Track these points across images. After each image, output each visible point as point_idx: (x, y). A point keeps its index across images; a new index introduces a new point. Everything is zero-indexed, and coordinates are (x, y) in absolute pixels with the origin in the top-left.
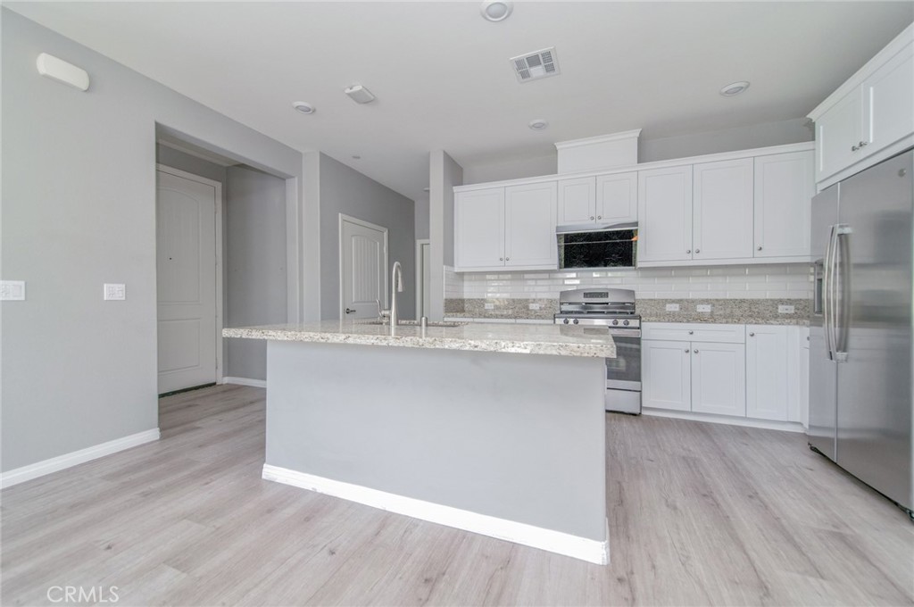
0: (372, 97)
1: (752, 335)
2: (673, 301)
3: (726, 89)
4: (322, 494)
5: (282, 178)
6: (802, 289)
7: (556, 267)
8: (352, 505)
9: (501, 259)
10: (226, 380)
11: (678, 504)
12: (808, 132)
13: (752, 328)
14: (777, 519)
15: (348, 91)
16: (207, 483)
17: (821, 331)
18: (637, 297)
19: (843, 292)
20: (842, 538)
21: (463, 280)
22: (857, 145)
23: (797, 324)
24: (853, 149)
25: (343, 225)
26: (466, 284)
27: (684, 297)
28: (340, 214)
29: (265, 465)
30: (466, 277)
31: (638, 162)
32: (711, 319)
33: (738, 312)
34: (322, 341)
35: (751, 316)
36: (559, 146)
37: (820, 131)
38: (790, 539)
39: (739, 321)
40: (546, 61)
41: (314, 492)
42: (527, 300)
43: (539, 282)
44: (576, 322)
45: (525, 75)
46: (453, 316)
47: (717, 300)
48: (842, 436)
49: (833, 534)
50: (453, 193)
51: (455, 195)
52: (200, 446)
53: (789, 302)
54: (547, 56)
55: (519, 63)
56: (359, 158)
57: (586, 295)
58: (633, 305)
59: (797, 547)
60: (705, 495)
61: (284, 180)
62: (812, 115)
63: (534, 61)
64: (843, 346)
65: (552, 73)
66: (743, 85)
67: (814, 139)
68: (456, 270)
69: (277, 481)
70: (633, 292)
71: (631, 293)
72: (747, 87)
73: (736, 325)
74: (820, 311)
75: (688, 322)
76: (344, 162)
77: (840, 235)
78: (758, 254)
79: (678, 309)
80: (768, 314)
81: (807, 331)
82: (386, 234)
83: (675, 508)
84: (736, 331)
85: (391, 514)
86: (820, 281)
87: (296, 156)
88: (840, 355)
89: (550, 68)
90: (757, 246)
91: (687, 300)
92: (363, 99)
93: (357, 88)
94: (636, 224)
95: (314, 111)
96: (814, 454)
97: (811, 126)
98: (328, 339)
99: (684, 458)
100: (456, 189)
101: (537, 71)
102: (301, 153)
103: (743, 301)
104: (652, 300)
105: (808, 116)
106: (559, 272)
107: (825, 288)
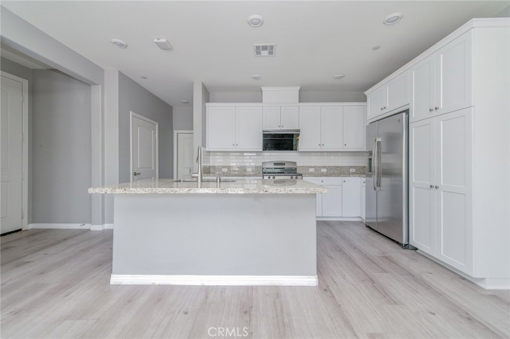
0: (171, 47)
1: (344, 182)
2: (312, 167)
3: (336, 76)
4: (159, 285)
5: (87, 84)
6: (363, 162)
7: (262, 150)
8: (182, 287)
9: (233, 145)
10: (31, 226)
11: (332, 256)
12: (364, 99)
13: (344, 179)
14: (366, 255)
15: (156, 40)
16: (67, 295)
17: (371, 179)
18: (297, 165)
19: (378, 163)
20: (386, 257)
21: (209, 156)
22: (383, 108)
23: (359, 176)
24: (382, 109)
25: (132, 119)
26: (211, 157)
27: (316, 165)
28: (131, 112)
29: (112, 275)
30: (211, 154)
31: (299, 102)
32: (327, 175)
33: (336, 172)
34: (172, 192)
35: (341, 173)
36: (263, 89)
37: (369, 99)
38: (372, 262)
39: (339, 176)
40: (271, 49)
41: (154, 285)
42: (245, 167)
43: (251, 157)
44: (274, 178)
45: (258, 53)
46: (208, 176)
47: (329, 167)
48: (379, 221)
49: (383, 257)
50: (206, 106)
51: (207, 107)
52: (41, 273)
53: (354, 167)
54: (272, 47)
55: (258, 48)
56: (146, 78)
57: (275, 164)
58: (296, 169)
59: (375, 263)
60: (339, 251)
61: (90, 85)
62: (366, 93)
63: (265, 48)
64: (379, 184)
65: (271, 55)
66: (343, 75)
67: (366, 101)
68: (207, 150)
69: (123, 284)
70: (296, 163)
71: (295, 163)
72: (344, 76)
73: (338, 178)
74: (370, 171)
75: (321, 176)
76: (133, 79)
77: (378, 142)
78: (344, 146)
79: (314, 171)
80: (346, 172)
81: (364, 179)
82: (157, 126)
83: (332, 258)
84: (337, 180)
85: (209, 287)
86: (370, 159)
87: (99, 71)
88: (378, 188)
89: (271, 53)
90: (344, 143)
91: (317, 167)
92: (165, 47)
93: (163, 40)
94: (299, 131)
95: (126, 46)
96: (367, 228)
97: (366, 97)
98: (176, 191)
99: (326, 237)
100: (207, 104)
101: (265, 53)
102: (104, 70)
103: (338, 167)
104: (303, 166)
105: (365, 93)
106: (262, 152)
107: (373, 162)
